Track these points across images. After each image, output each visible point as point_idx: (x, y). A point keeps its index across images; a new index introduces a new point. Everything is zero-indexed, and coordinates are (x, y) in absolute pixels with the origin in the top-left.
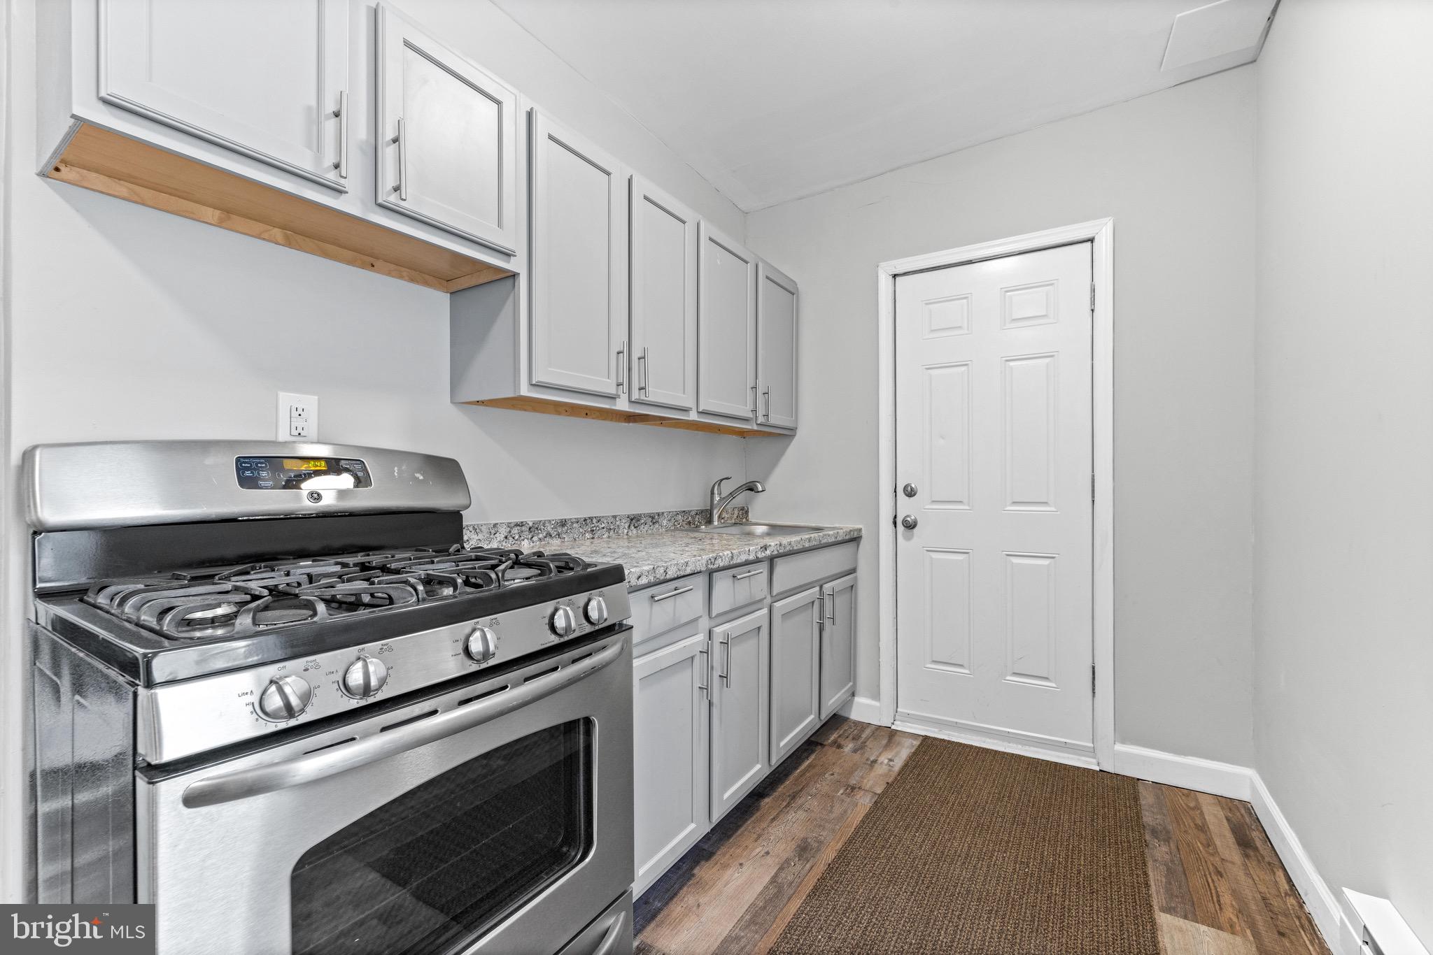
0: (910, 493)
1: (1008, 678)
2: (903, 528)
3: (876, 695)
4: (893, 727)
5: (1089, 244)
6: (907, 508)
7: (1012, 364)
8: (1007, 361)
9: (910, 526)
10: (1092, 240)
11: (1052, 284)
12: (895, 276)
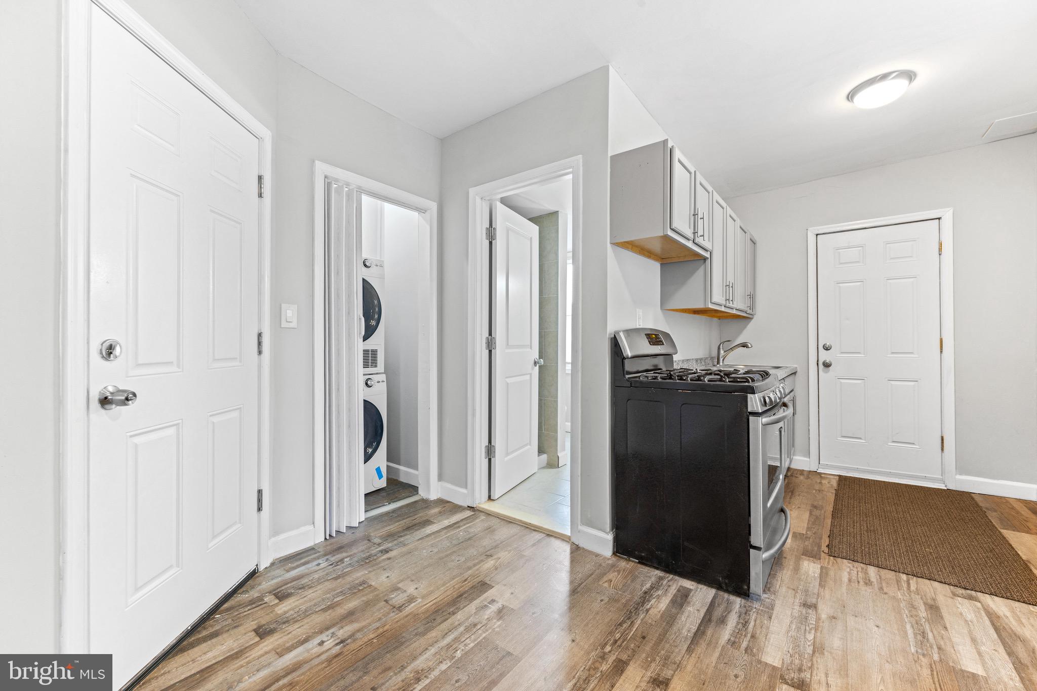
0: (827, 348)
1: (889, 444)
2: (823, 367)
3: (808, 454)
4: (818, 471)
5: (938, 220)
6: (825, 356)
7: (890, 281)
8: (888, 279)
9: (827, 365)
10: (939, 219)
11: (915, 241)
12: (817, 235)
